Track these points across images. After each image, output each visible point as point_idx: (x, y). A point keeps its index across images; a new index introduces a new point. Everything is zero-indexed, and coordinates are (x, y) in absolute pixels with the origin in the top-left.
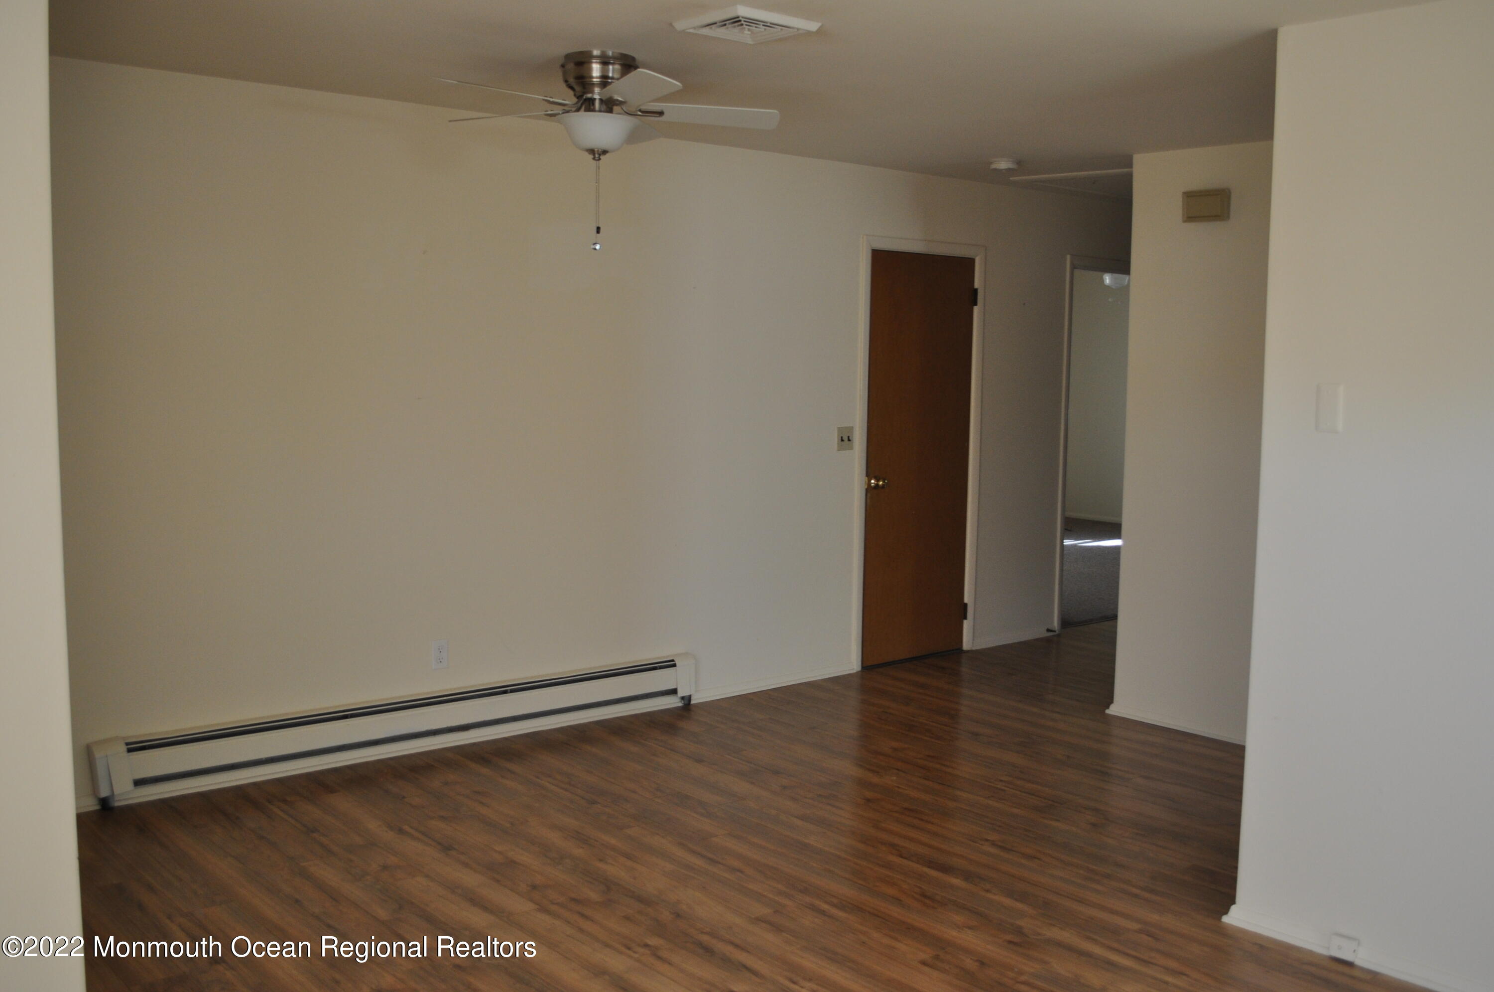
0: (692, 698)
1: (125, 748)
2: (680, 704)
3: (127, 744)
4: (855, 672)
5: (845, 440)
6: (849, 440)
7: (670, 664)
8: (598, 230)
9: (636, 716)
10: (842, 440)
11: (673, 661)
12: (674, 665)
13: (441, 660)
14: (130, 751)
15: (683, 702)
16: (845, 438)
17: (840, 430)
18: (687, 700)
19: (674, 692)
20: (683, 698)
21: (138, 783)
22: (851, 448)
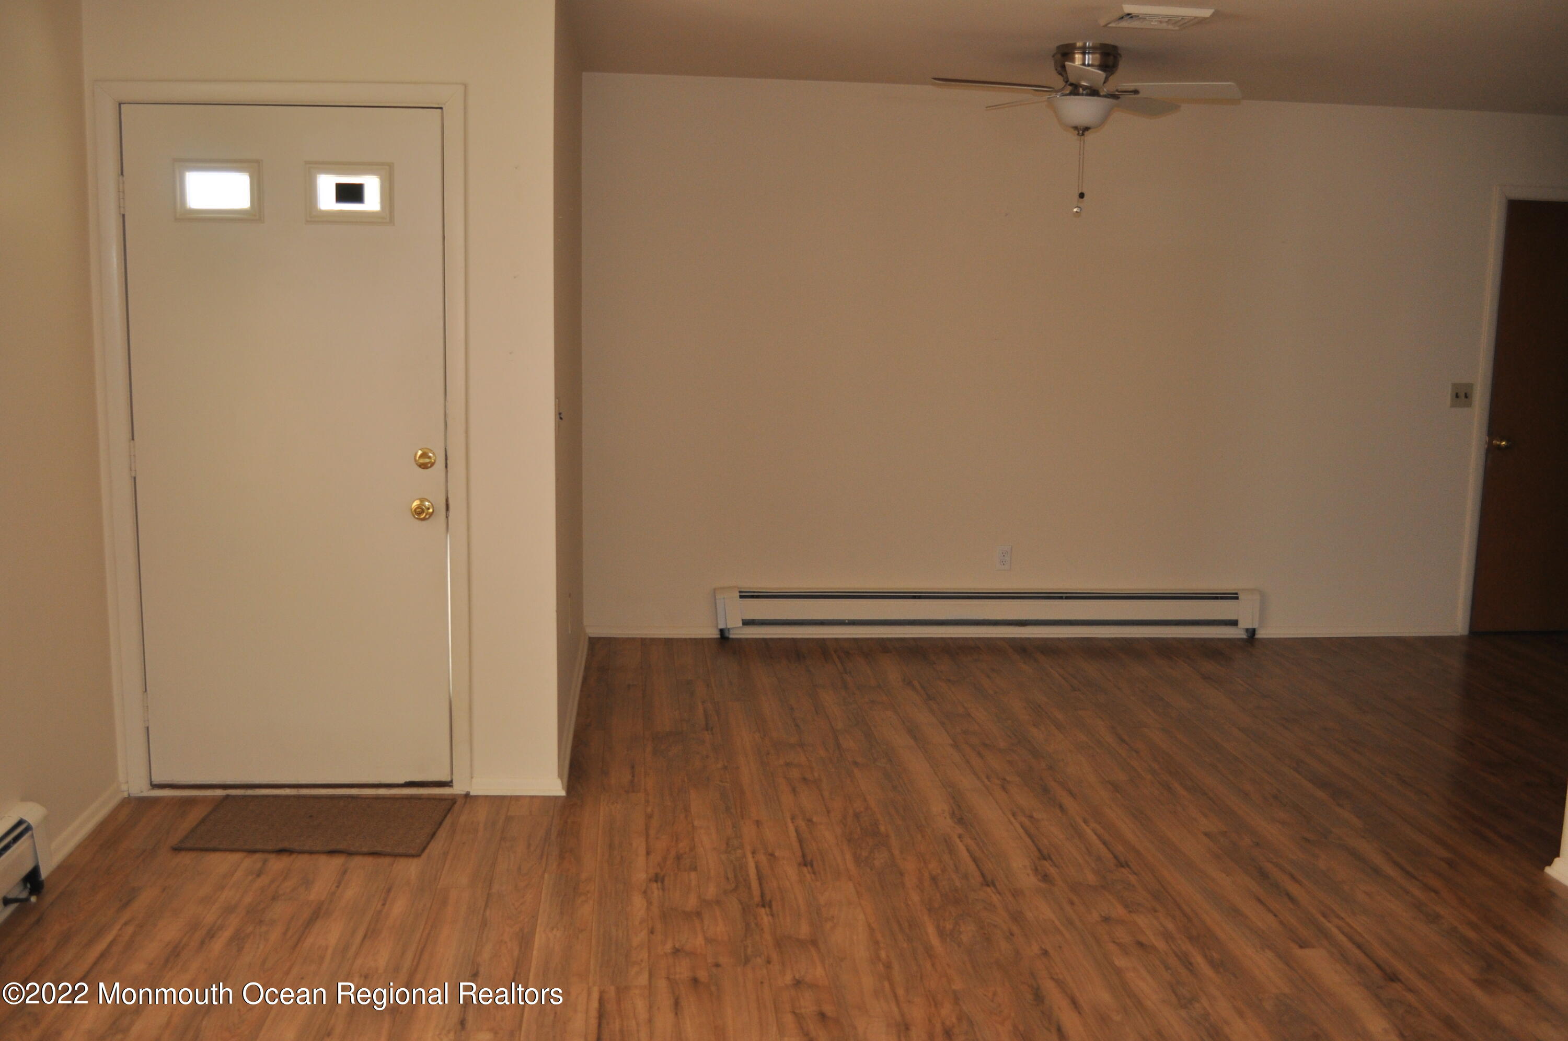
0: (1257, 632)
1: (738, 594)
2: (1245, 637)
3: (740, 592)
4: (1459, 635)
5: (1462, 396)
6: (1466, 396)
7: (1234, 597)
8: (1082, 196)
9: (1192, 640)
10: (1457, 396)
11: (1236, 594)
12: (1237, 598)
13: (1004, 562)
14: (741, 597)
15: (1246, 634)
16: (1462, 395)
17: (1455, 386)
18: (1252, 632)
19: (1234, 623)
20: (1247, 630)
21: (746, 623)
22: (1469, 405)
